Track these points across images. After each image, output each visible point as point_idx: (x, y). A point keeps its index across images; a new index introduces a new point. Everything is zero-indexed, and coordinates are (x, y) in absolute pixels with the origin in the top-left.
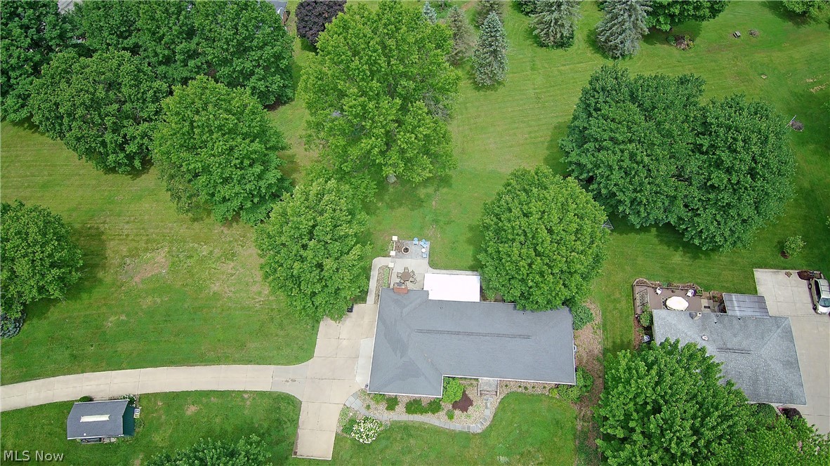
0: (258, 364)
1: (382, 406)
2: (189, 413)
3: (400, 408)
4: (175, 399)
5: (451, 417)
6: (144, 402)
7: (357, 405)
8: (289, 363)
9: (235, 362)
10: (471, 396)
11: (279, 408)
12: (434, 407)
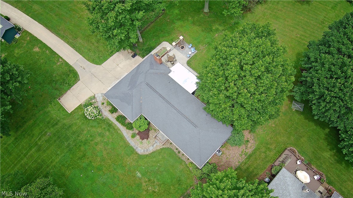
0: (76, 51)
1: (109, 108)
3: (115, 115)
5: (133, 136)
6: (24, 34)
8: (88, 60)
10: (150, 135)
11: (69, 75)
12: (130, 126)
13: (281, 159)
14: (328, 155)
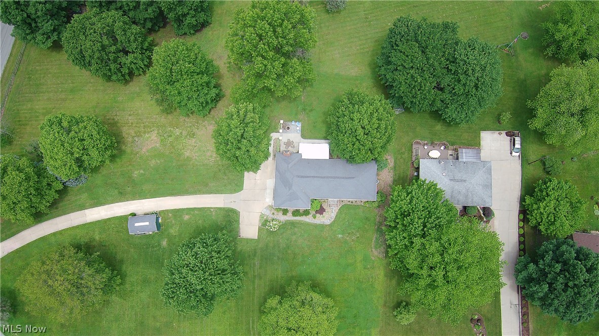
0: (216, 194)
1: (281, 213)
2: (185, 219)
3: (290, 214)
4: (177, 213)
5: (314, 217)
6: (162, 215)
7: (268, 213)
8: (231, 193)
9: (204, 193)
10: (324, 207)
11: (229, 215)
12: (306, 213)
13: (414, 154)
14: (439, 127)
